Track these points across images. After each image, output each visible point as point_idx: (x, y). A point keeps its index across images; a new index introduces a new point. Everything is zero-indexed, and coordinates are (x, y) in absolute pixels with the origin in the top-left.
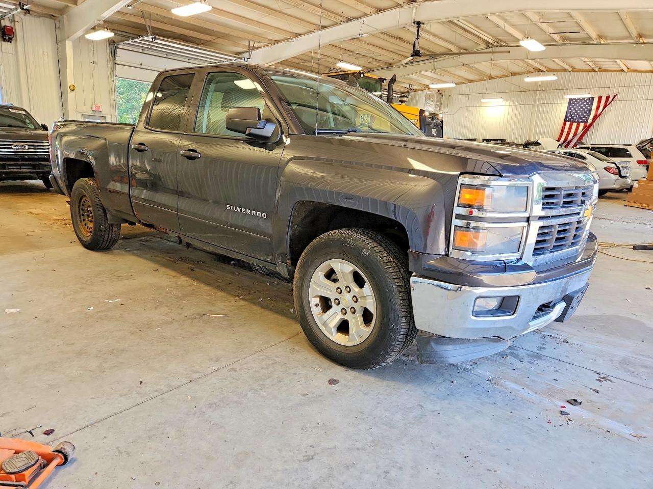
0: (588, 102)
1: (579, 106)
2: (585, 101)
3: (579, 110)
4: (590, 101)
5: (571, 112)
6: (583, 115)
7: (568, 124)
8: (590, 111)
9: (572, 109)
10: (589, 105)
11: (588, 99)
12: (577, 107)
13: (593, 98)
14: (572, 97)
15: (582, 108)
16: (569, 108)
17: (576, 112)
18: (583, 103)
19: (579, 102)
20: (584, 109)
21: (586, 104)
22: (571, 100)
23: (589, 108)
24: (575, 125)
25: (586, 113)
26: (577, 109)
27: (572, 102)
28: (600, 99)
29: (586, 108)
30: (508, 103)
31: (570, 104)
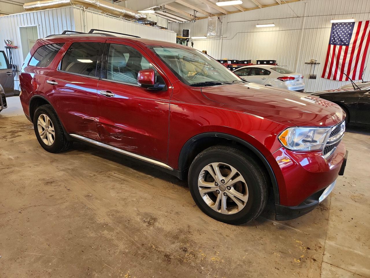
0: (349, 27)
1: (341, 30)
2: (347, 26)
3: (341, 33)
4: (351, 26)
5: (334, 36)
6: (345, 38)
7: (332, 46)
8: (351, 35)
9: (335, 33)
10: (350, 30)
11: (349, 23)
12: (339, 31)
13: (354, 23)
14: (335, 21)
15: (343, 32)
16: (332, 32)
17: (338, 36)
18: (344, 28)
19: (341, 27)
20: (345, 34)
21: (347, 29)
22: (333, 25)
23: (350, 32)
24: (338, 47)
25: (347, 36)
26: (339, 33)
27: (334, 27)
28: (360, 23)
29: (347, 32)
30: (278, 29)
31: (333, 28)
